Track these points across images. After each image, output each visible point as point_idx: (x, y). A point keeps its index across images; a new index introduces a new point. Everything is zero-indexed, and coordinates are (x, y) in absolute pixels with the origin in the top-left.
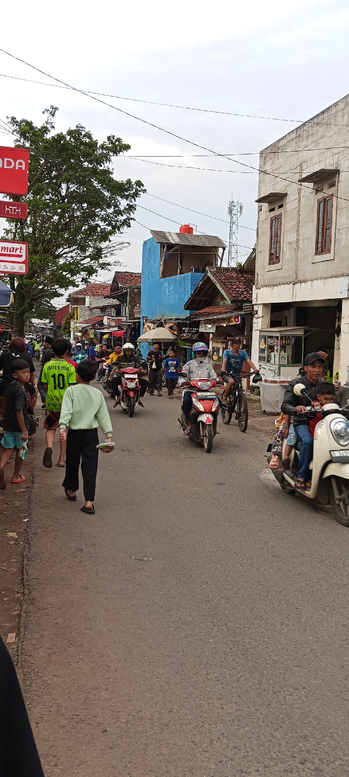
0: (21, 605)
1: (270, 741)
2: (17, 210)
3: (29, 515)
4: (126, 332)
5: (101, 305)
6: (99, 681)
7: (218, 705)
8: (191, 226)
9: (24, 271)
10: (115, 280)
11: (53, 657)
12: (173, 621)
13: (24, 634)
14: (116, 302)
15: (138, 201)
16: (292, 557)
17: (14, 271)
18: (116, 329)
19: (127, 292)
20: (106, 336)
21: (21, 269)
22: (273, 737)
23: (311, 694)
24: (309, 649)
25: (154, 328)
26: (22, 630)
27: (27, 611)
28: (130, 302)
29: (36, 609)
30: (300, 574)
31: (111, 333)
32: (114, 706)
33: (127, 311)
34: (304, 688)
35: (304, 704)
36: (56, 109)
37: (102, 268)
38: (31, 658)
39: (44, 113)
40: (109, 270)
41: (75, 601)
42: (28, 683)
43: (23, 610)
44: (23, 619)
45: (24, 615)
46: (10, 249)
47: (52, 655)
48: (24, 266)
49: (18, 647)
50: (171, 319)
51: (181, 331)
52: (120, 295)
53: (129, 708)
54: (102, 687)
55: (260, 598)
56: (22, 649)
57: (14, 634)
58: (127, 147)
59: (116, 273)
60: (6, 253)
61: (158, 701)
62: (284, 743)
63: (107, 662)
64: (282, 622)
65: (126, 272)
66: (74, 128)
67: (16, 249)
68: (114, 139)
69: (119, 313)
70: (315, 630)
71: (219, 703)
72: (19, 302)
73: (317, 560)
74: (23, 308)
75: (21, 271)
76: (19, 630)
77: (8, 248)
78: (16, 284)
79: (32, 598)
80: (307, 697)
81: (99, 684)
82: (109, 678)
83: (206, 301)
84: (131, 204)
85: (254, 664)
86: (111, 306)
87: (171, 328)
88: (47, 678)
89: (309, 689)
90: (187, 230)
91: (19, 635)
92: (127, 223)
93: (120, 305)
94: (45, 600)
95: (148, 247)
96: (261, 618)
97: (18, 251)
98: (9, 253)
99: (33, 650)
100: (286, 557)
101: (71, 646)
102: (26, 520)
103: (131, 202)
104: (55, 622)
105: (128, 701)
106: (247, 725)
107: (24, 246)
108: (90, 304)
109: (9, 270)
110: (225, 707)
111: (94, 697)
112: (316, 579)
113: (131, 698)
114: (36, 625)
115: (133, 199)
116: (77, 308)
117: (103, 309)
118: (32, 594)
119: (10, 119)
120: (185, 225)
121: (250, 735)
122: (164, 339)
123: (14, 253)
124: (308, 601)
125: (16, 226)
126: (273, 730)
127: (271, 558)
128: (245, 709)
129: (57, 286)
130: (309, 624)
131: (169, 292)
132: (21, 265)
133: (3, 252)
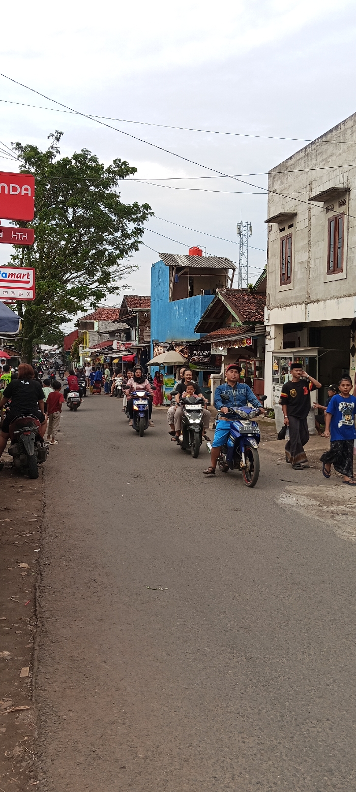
0: (34, 638)
1: (294, 775)
2: (23, 236)
3: (41, 546)
4: (136, 357)
5: (111, 329)
6: (116, 715)
7: (240, 739)
8: (200, 248)
9: (31, 297)
10: (124, 305)
11: (68, 691)
12: (190, 652)
13: (38, 668)
14: (125, 326)
15: (146, 225)
16: (312, 584)
17: (22, 297)
18: (126, 353)
19: (136, 316)
20: (116, 361)
21: (28, 295)
22: (297, 770)
23: (335, 725)
24: (332, 679)
25: (164, 352)
26: (36, 663)
27: (41, 644)
28: (139, 325)
29: (49, 642)
30: (321, 602)
31: (120, 358)
32: (132, 741)
33: (137, 334)
34: (328, 720)
35: (328, 736)
36: (61, 133)
37: (111, 292)
38: (45, 693)
39: (49, 138)
40: (118, 294)
41: (90, 633)
42: (43, 718)
43: (37, 644)
44: (36, 652)
45: (37, 648)
46: (18, 275)
47: (67, 689)
48: (31, 292)
49: (31, 682)
50: (182, 342)
51: (191, 354)
52: (129, 320)
53: (148, 743)
54: (119, 722)
55: (280, 627)
56: (36, 683)
57: (28, 668)
58: (134, 170)
59: (125, 296)
60: (13, 279)
61: (177, 735)
62: (309, 778)
63: (124, 695)
64: (303, 651)
65: (135, 296)
66: (80, 152)
67: (24, 275)
68: (120, 162)
69: (128, 338)
70: (338, 660)
71: (240, 736)
72: (28, 328)
73: (338, 586)
74: (31, 334)
75: (28, 297)
76: (32, 664)
77: (15, 274)
78: (24, 311)
79: (45, 630)
80: (331, 729)
81: (116, 718)
82: (125, 713)
83: (217, 323)
84: (139, 227)
85: (275, 695)
86: (120, 331)
87: (182, 351)
88: (62, 713)
89: (333, 721)
90: (196, 252)
91: (33, 669)
92: (134, 246)
93: (129, 329)
94: (59, 633)
95: (156, 270)
96: (281, 648)
97: (26, 277)
98: (16, 279)
99: (47, 684)
100: (306, 584)
101: (86, 679)
102: (37, 551)
103: (139, 225)
104: (69, 654)
105: (146, 735)
106: (269, 759)
107: (31, 272)
108: (99, 329)
109: (17, 296)
110: (246, 741)
111: (110, 733)
112: (338, 606)
113: (150, 733)
114: (50, 659)
115: (140, 223)
116: (86, 333)
117: (112, 333)
118: (46, 626)
119: (15, 144)
120: (194, 247)
121: (273, 769)
122: (175, 363)
123: (22, 279)
124: (330, 630)
125: (23, 252)
126: (297, 764)
127: (290, 585)
128: (267, 742)
129: (66, 312)
130: (332, 653)
131: (179, 315)
132: (28, 291)
133: (10, 279)
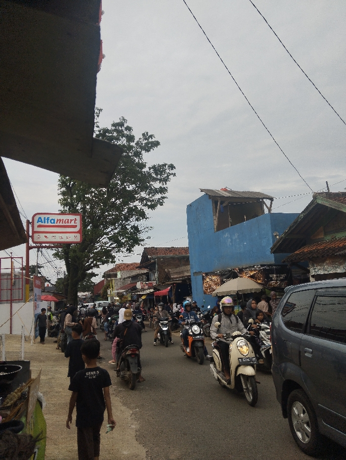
9: (78, 240)
10: (144, 255)
14: (145, 271)
17: (70, 240)
19: (155, 262)
20: (143, 297)
21: (75, 238)
25: (222, 282)
28: (158, 269)
33: (156, 276)
36: (100, 110)
40: (141, 245)
46: (65, 221)
48: (78, 235)
51: (267, 279)
52: (150, 265)
58: (157, 144)
59: (145, 249)
60: (61, 224)
66: (118, 121)
67: (71, 220)
68: (148, 135)
77: (63, 220)
86: (142, 274)
87: (252, 277)
92: (160, 202)
93: (148, 273)
97: (73, 221)
98: (64, 224)
107: (78, 218)
108: (122, 276)
116: (111, 280)
117: (135, 278)
123: (69, 224)
131: (231, 242)
132: (76, 234)
133: (58, 224)
